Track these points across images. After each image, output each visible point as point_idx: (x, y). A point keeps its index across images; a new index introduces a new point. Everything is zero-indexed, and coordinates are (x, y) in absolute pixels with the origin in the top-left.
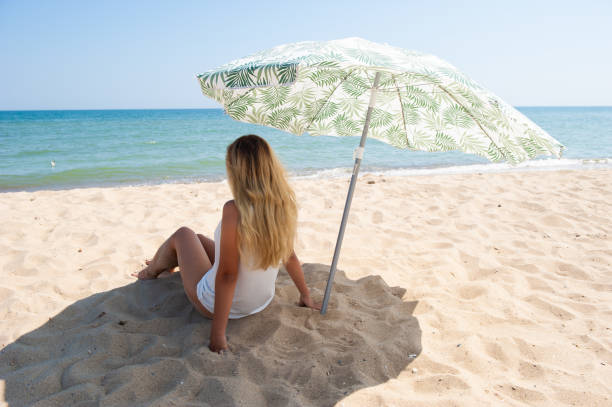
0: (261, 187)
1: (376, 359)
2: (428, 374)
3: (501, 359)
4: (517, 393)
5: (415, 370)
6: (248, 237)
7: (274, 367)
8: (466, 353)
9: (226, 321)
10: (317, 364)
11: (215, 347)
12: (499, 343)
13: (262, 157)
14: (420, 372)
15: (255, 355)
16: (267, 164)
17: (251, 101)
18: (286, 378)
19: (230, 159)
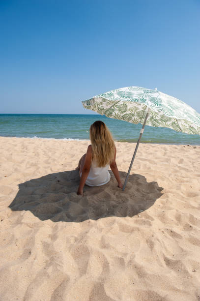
0: (101, 138)
1: (127, 209)
2: (143, 218)
3: (179, 221)
4: (172, 233)
5: (140, 216)
6: (95, 155)
7: (92, 203)
8: (164, 215)
9: (84, 184)
10: (105, 205)
11: (78, 193)
12: (182, 215)
13: (102, 128)
14: (141, 217)
15: (88, 198)
16: (103, 131)
17: (114, 111)
18: (93, 207)
19: (91, 129)
